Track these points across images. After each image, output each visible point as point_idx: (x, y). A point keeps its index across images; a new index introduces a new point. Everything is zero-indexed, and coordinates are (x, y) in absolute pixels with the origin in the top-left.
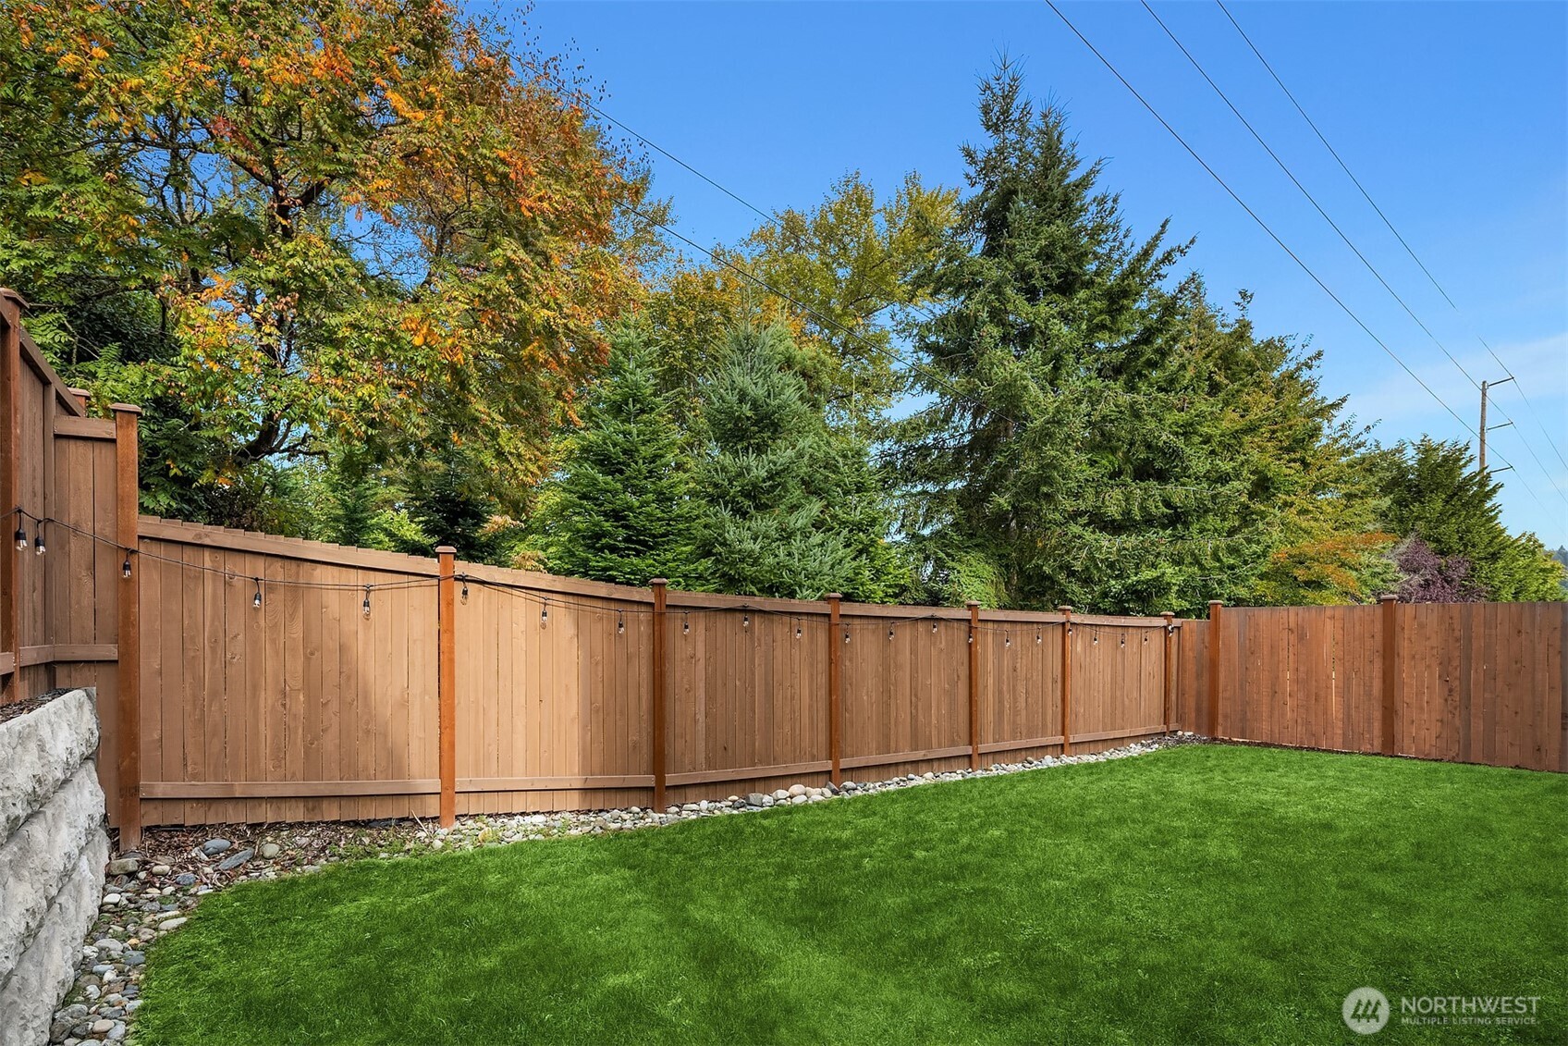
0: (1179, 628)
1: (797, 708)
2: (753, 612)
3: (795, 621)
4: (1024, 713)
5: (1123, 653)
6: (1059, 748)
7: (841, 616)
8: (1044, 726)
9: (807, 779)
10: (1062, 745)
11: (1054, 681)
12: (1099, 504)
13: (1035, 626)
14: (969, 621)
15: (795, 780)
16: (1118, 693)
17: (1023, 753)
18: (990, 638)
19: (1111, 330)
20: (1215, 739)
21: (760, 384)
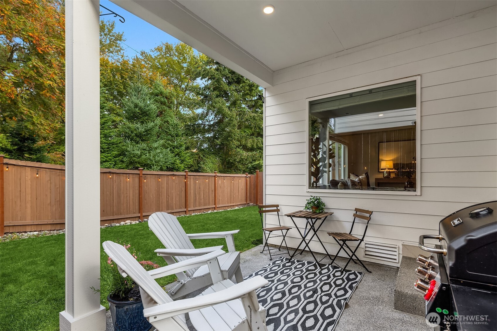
0: (250, 177)
1: (128, 199)
2: (113, 173)
3: (127, 175)
4: (203, 200)
5: (234, 183)
6: (214, 208)
7: (143, 174)
8: (209, 203)
9: (132, 219)
10: (215, 208)
11: (212, 191)
12: (246, 143)
13: (206, 177)
14: (185, 175)
15: (128, 219)
16: (232, 194)
17: (203, 210)
18: (192, 180)
19: (250, 95)
20: (257, 205)
21: (142, 102)
